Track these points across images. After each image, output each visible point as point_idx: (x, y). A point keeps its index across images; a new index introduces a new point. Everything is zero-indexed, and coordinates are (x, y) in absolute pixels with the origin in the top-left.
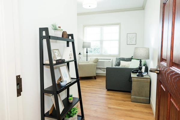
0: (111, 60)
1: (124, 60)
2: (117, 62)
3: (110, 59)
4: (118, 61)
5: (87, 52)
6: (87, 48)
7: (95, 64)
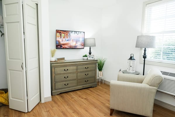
5: (145, 57)
6: (145, 49)
7: (150, 89)
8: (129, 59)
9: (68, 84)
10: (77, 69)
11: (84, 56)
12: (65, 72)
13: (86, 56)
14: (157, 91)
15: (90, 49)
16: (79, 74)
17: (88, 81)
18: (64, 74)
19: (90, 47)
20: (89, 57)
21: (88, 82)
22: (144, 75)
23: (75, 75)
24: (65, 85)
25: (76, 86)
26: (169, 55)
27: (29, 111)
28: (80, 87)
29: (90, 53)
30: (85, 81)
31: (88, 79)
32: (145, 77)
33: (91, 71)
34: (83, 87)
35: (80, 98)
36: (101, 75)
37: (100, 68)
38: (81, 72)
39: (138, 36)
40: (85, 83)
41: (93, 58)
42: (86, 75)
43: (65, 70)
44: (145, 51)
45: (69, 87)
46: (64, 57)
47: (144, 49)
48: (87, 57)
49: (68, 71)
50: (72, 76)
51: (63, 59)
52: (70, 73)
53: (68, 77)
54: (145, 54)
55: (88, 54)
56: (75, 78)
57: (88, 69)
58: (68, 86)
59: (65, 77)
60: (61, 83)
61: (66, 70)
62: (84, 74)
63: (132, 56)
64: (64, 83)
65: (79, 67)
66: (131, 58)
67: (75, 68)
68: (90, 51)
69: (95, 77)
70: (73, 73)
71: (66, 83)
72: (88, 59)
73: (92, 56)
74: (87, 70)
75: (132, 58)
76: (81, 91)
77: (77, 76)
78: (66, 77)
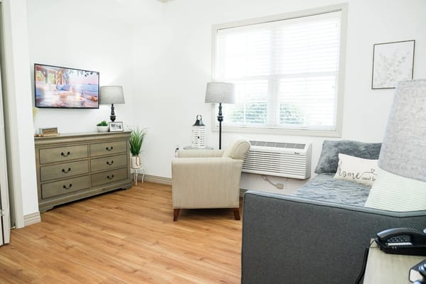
0: (306, 148)
1: (354, 150)
2: (324, 158)
3: (302, 146)
4: (331, 154)
5: (220, 119)
6: (220, 104)
7: (234, 163)
8: (195, 125)
9: (71, 185)
10: (89, 152)
11: (99, 125)
12: (64, 159)
13: (104, 124)
14: (242, 173)
15: (113, 109)
16: (94, 163)
17: (113, 176)
18: (62, 162)
19: (112, 105)
20: (113, 126)
21: (114, 179)
22: (220, 148)
23: (86, 164)
24: (64, 187)
25: (89, 189)
26: (254, 119)
27: (5, 242)
28: (97, 190)
29: (113, 119)
30: (108, 177)
31: (114, 173)
32: (223, 152)
33: (119, 154)
34: (104, 189)
35: (104, 209)
36: (138, 163)
37: (135, 150)
38: (98, 158)
39: (208, 84)
40: (108, 181)
41: (120, 128)
42: (108, 163)
43: (62, 154)
44: (220, 108)
45: (75, 192)
46: (55, 127)
47: (218, 105)
48: (106, 125)
49: (70, 157)
50: (78, 168)
51: (55, 130)
52: (75, 161)
53: (70, 169)
54: (220, 114)
55: (108, 120)
56: (86, 171)
57: (112, 152)
58: (72, 189)
59: (63, 171)
60: (56, 183)
61: (66, 154)
62: (103, 162)
63: (199, 119)
64: (63, 183)
65: (93, 147)
66: (198, 123)
67: (84, 148)
68: (113, 113)
69: (127, 166)
70: (81, 160)
71: (67, 183)
72: (111, 130)
73: (119, 124)
74: (110, 152)
75: (200, 123)
76: (100, 198)
77: (90, 168)
78: (66, 170)
